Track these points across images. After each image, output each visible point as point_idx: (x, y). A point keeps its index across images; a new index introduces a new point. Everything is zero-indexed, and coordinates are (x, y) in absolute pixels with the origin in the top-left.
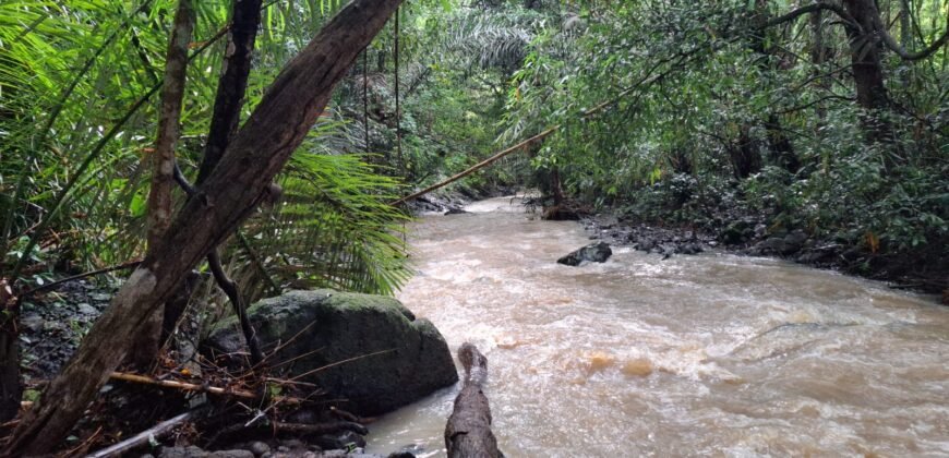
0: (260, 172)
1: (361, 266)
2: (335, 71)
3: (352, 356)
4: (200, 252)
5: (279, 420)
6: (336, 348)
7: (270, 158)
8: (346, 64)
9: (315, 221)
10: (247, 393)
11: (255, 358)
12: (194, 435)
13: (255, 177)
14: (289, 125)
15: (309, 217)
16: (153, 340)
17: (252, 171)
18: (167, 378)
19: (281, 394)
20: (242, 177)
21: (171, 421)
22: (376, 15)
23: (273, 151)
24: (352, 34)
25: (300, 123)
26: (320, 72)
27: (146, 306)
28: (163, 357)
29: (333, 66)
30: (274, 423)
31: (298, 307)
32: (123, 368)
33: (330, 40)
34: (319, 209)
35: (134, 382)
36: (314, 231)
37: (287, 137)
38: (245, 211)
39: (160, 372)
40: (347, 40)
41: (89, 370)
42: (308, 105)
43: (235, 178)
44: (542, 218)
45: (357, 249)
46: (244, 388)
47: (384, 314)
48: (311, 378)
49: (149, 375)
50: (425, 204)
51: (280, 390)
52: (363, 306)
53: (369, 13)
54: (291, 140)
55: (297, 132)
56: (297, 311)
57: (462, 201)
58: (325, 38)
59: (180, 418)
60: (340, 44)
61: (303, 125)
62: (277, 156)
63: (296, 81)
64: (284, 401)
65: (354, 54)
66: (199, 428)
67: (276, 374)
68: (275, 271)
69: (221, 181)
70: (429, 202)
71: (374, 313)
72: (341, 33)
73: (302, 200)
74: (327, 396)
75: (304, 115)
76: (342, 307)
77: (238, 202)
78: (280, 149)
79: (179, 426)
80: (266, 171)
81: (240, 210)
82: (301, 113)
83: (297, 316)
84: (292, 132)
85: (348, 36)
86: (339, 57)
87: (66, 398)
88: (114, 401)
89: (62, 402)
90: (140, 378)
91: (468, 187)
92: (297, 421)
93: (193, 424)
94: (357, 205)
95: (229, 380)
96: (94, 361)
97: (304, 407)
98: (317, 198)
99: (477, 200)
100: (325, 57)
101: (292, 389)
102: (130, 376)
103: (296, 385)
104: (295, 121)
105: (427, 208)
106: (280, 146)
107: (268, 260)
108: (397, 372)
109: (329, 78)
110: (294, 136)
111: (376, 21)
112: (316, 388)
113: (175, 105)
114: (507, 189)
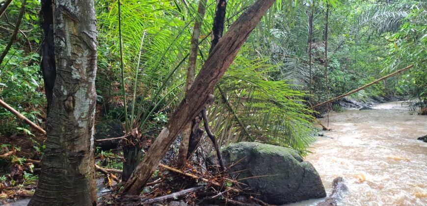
0: (205, 89)
1: (289, 133)
2: (236, 43)
3: (264, 174)
4: (184, 122)
5: (230, 198)
6: (257, 170)
7: (209, 84)
8: (241, 40)
9: (268, 111)
10: (217, 184)
11: (222, 169)
12: (194, 197)
13: (203, 92)
14: (217, 69)
15: (265, 109)
16: (183, 156)
17: (202, 89)
18: (188, 172)
19: (232, 186)
20: (199, 91)
21: (186, 190)
22: (255, 15)
23: (210, 80)
24: (244, 26)
25: (221, 68)
26: (230, 44)
27: (166, 143)
28: (187, 163)
29: (235, 41)
30: (226, 199)
31: (243, 149)
32: (172, 166)
33: (234, 30)
34: (269, 105)
35: (176, 172)
36: (267, 115)
37: (216, 74)
38: (200, 106)
39: (185, 169)
40: (241, 29)
41: (148, 165)
42: (225, 60)
43: (196, 92)
44: (419, 114)
45: (287, 125)
46: (216, 181)
47: (283, 157)
48: (245, 182)
49: (181, 170)
50: (350, 104)
51: (231, 184)
52: (272, 152)
53: (252, 14)
54: (218, 75)
55: (220, 72)
56: (242, 150)
57: (373, 103)
58: (232, 29)
59: (190, 189)
60: (238, 31)
61: (223, 69)
62: (212, 82)
63: (220, 49)
64: (232, 190)
65: (245, 35)
66: (197, 195)
67: (231, 177)
68: (250, 132)
69: (191, 93)
70: (353, 103)
71: (277, 155)
72: (239, 26)
73: (262, 101)
74: (252, 191)
75: (223, 64)
76: (261, 151)
77: (197, 102)
78: (212, 80)
79: (189, 193)
80: (207, 89)
81: (198, 106)
82: (222, 63)
83: (242, 153)
84: (218, 72)
85: (242, 27)
86: (238, 37)
87: (140, 175)
88: (168, 178)
89: (139, 176)
90: (178, 171)
91: (377, 96)
92: (237, 200)
93: (195, 193)
94: (285, 104)
95: (211, 177)
96: (149, 162)
97: (241, 194)
98: (268, 100)
99: (382, 102)
100: (231, 38)
101: (236, 185)
102: (174, 169)
103: (239, 184)
104: (219, 67)
105: (351, 106)
106: (213, 78)
107: (248, 127)
108: (288, 185)
109: (234, 47)
110: (219, 74)
111: (255, 19)
112: (247, 187)
113: (193, 62)
114: (401, 97)
